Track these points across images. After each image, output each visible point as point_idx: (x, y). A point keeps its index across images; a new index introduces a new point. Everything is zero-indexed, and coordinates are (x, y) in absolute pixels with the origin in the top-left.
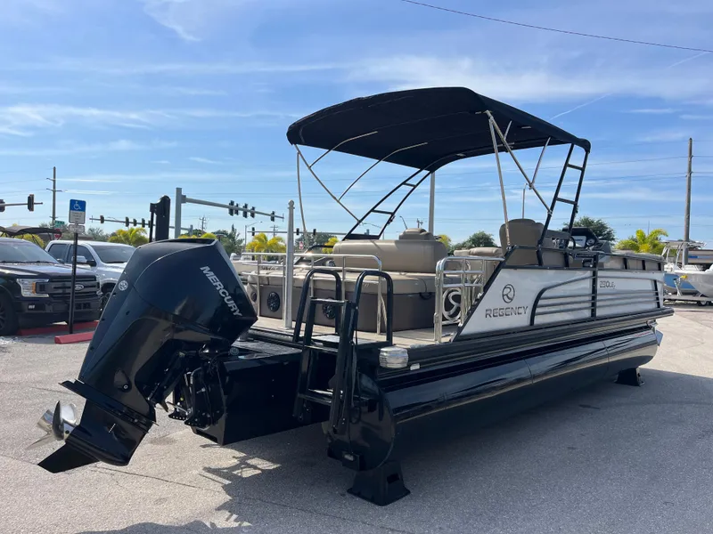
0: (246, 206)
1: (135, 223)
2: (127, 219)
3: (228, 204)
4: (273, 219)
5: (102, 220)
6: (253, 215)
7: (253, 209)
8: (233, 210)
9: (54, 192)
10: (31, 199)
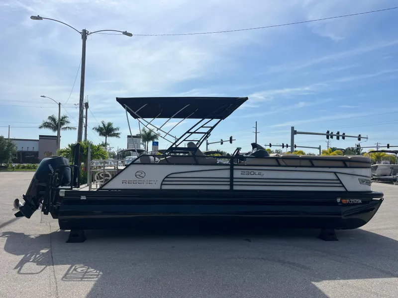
0: (338, 133)
1: (287, 146)
2: (283, 144)
3: (326, 133)
4: (359, 139)
5: (270, 145)
6: (343, 138)
7: (344, 134)
8: (329, 135)
9: (256, 133)
10: (231, 138)
